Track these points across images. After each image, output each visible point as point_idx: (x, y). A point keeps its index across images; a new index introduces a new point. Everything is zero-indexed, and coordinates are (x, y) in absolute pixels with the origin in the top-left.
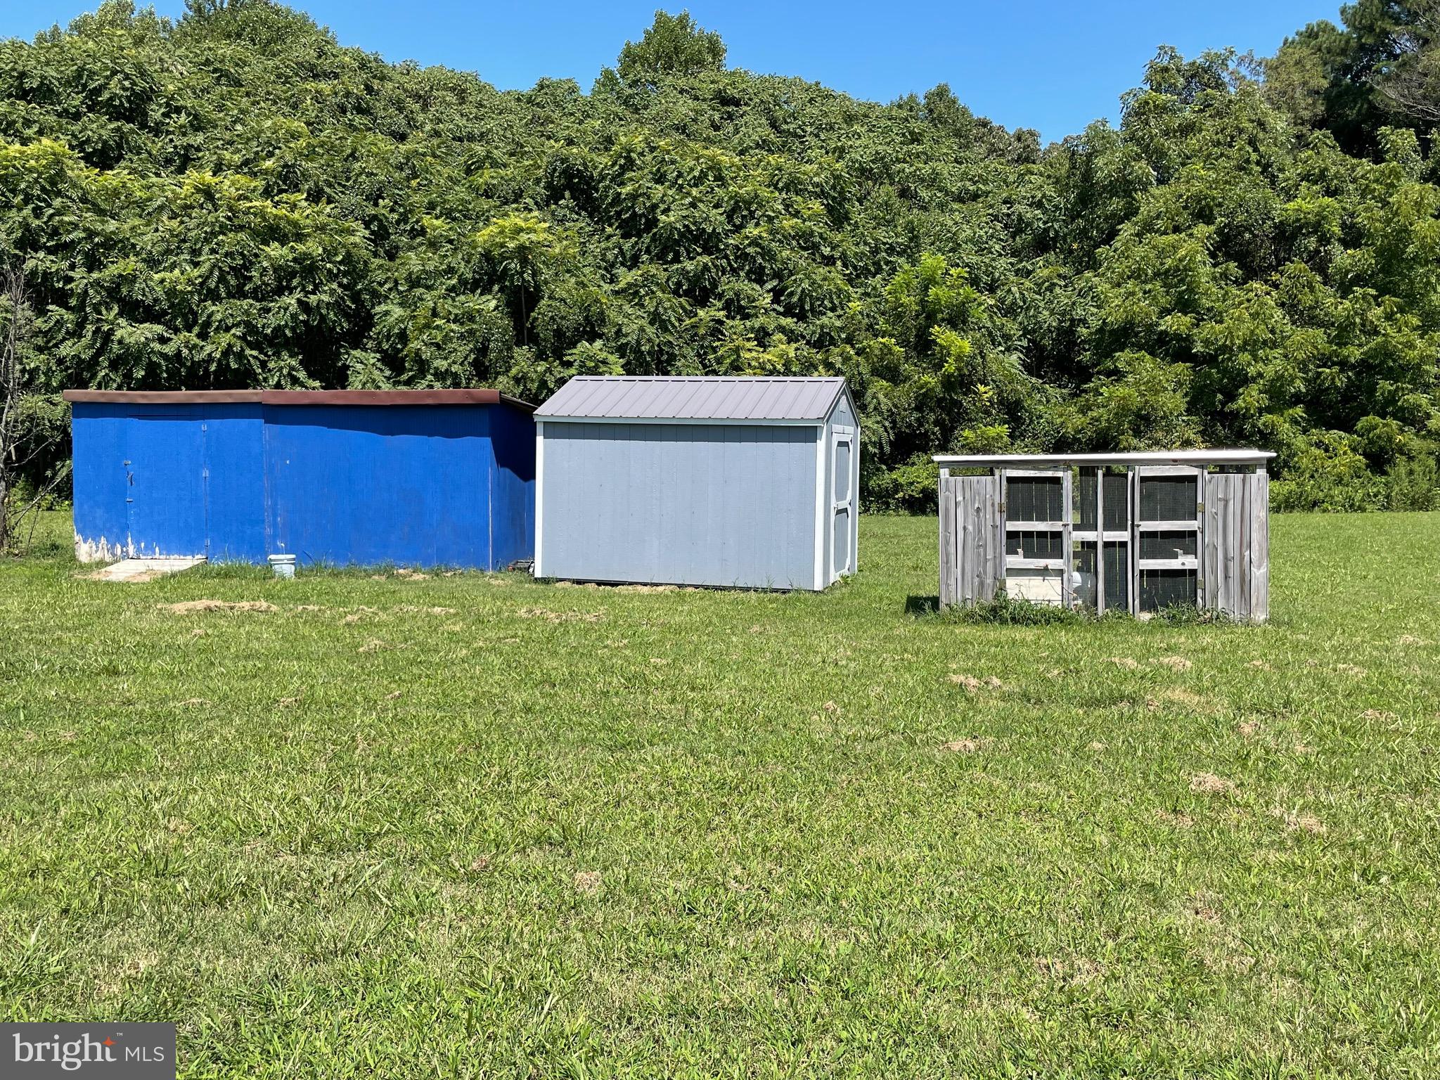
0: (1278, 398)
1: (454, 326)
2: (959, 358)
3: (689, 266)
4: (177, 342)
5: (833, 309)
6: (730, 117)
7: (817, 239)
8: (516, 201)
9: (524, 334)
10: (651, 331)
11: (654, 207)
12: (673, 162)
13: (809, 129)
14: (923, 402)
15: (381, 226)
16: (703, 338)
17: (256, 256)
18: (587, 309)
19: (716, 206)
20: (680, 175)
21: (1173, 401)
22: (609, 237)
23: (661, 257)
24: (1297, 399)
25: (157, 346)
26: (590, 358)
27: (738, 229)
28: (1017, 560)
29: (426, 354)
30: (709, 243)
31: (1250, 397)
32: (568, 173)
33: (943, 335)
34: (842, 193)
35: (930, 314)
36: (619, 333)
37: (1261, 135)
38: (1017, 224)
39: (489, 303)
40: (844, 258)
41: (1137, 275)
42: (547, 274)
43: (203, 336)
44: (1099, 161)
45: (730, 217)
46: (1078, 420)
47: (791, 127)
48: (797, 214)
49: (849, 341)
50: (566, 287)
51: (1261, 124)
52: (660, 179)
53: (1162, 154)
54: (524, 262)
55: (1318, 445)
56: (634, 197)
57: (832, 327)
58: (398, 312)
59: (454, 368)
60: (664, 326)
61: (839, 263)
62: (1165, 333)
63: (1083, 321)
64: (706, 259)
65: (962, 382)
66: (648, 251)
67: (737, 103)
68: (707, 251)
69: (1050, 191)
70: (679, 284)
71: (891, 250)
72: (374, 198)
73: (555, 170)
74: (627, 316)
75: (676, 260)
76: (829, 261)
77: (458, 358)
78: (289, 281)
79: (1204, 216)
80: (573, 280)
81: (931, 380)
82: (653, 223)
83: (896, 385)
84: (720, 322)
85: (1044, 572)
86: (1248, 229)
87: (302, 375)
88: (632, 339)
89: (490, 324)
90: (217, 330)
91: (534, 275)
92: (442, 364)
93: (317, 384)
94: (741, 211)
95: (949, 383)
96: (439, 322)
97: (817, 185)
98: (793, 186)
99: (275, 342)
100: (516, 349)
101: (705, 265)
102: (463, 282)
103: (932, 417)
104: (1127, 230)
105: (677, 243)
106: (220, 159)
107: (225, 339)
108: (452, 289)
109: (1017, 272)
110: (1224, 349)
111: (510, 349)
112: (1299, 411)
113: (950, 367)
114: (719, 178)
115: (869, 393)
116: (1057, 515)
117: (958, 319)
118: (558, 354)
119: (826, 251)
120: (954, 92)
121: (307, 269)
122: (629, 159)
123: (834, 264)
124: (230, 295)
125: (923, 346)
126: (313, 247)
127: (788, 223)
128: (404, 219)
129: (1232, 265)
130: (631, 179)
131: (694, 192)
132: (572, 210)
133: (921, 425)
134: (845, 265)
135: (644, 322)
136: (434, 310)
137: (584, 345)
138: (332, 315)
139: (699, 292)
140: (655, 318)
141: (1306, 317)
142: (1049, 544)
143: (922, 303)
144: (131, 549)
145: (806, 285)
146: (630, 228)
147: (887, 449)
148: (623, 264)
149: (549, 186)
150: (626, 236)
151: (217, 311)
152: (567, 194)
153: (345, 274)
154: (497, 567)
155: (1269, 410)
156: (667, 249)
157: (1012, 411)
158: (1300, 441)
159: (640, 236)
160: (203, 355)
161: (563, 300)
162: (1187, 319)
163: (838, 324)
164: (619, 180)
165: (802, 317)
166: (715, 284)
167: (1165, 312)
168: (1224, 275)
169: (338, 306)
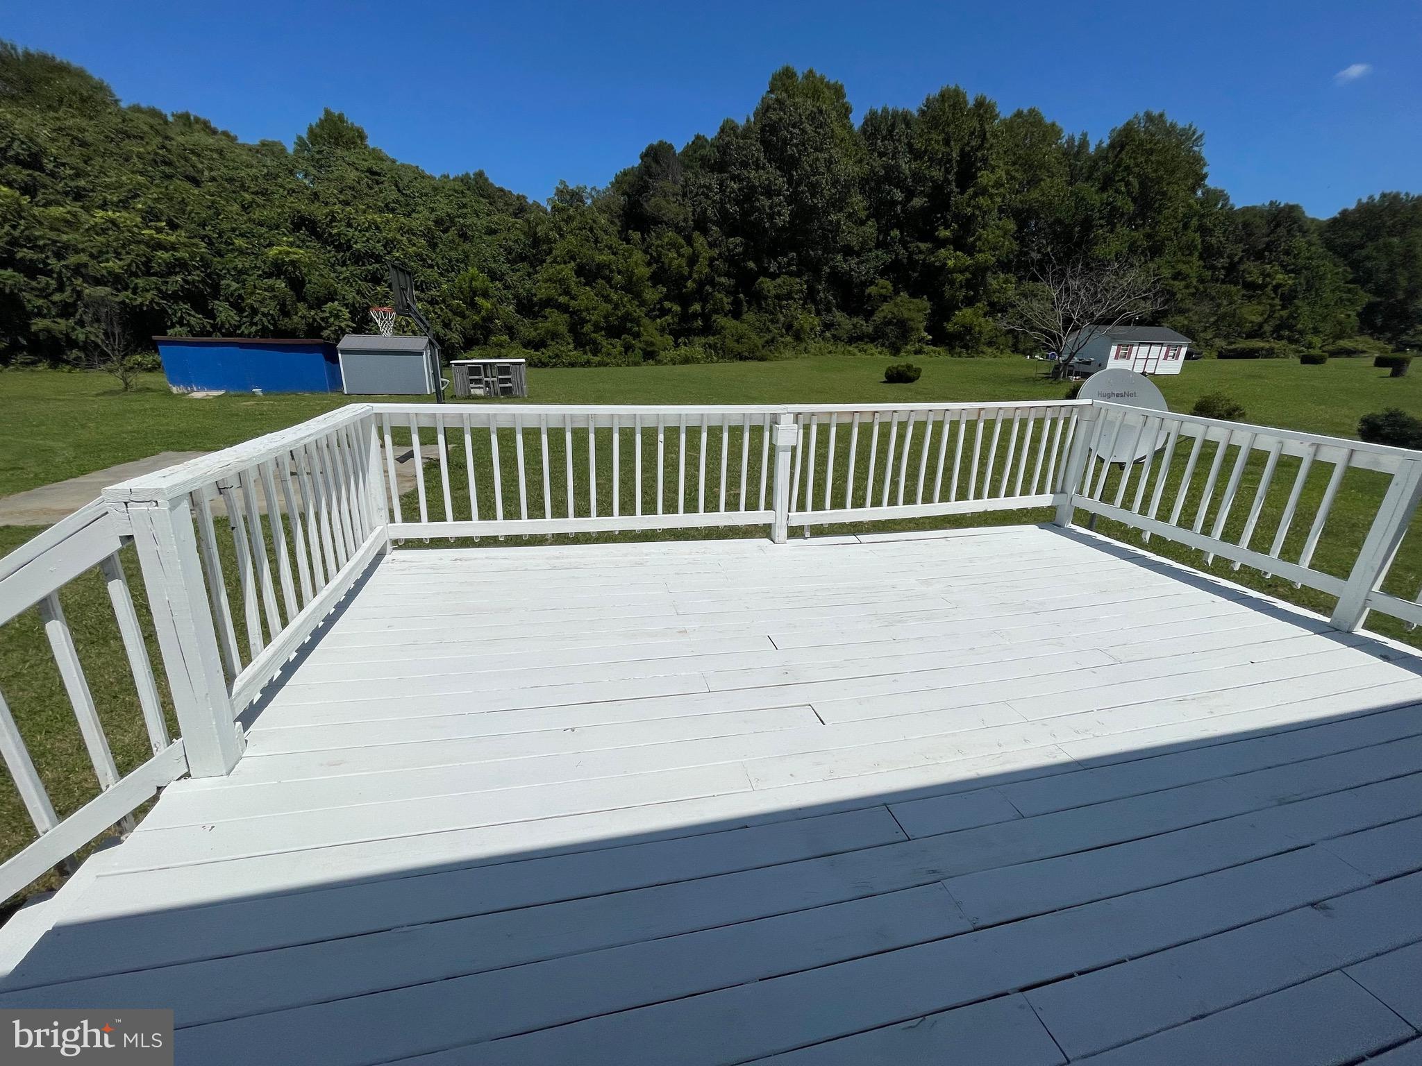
0: (597, 328)
1: (266, 293)
2: (487, 310)
3: (370, 268)
4: (122, 296)
5: (435, 288)
6: (378, 183)
7: (425, 257)
8: (276, 229)
9: (301, 297)
10: (358, 298)
11: (349, 240)
12: (354, 219)
13: (417, 195)
14: (475, 326)
15: (210, 239)
16: (381, 299)
17: (153, 257)
18: (329, 288)
19: (378, 242)
20: (359, 225)
21: (563, 329)
22: (329, 252)
23: (356, 263)
24: (602, 329)
25: (110, 297)
26: (334, 309)
27: (389, 253)
28: (472, 385)
29: (256, 305)
30: (378, 259)
31: (588, 328)
32: (302, 218)
33: (479, 300)
34: (432, 235)
35: (474, 292)
36: (344, 298)
37: (595, 226)
38: (509, 251)
39: (281, 284)
40: (438, 265)
41: (550, 280)
42: (305, 270)
43: (134, 293)
44: (539, 228)
45: (385, 246)
46: (534, 334)
47: (408, 192)
48: (414, 245)
49: (444, 301)
50: (315, 277)
51: (594, 221)
52: (349, 225)
53: (561, 229)
54: (295, 267)
55: (611, 344)
56: (339, 234)
57: (436, 296)
58: (235, 285)
59: (271, 312)
60: (364, 296)
61: (436, 268)
62: (560, 303)
63: (535, 295)
64: (377, 266)
65: (489, 319)
66: (349, 259)
67: (379, 175)
68: (377, 262)
69: (522, 237)
70: (366, 276)
71: (457, 261)
72: (203, 225)
73: (294, 216)
74: (346, 291)
75: (364, 265)
76: (431, 266)
77: (272, 308)
78: (174, 269)
79: (573, 258)
80: (317, 273)
81: (476, 318)
82: (350, 247)
83: (464, 319)
84: (388, 293)
85: (479, 388)
86: (588, 265)
87: (193, 313)
88: (351, 301)
89: (285, 294)
90: (142, 291)
91: (300, 273)
92: (265, 310)
93: (201, 316)
94: (389, 244)
95: (484, 319)
96: (258, 291)
97: (420, 231)
98: (411, 231)
99: (175, 297)
100: (298, 304)
101: (377, 269)
102: (264, 273)
103: (479, 332)
104: (549, 259)
105: (363, 258)
106: (105, 198)
107: (149, 296)
108: (260, 276)
109: (512, 270)
110: (578, 310)
111: (296, 304)
112: (603, 332)
113: (483, 313)
114: (378, 228)
115: (452, 324)
116: (480, 375)
117: (485, 295)
118: (320, 308)
119: (430, 262)
120: (487, 174)
121: (182, 265)
122: (333, 216)
123: (433, 268)
124: (143, 274)
125: (473, 305)
126: (183, 254)
127: (412, 250)
128: (220, 236)
129: (582, 278)
130: (336, 226)
131: (367, 234)
132: (307, 236)
133: (475, 335)
134: (438, 269)
135: (354, 294)
136: (254, 286)
137: (330, 304)
138: (201, 286)
139: (376, 279)
140: (359, 292)
141: (607, 299)
142: (479, 381)
143: (470, 287)
144: (195, 389)
145: (422, 278)
146: (339, 248)
147: (462, 345)
148: (338, 265)
149: (292, 223)
150: (338, 252)
151: (141, 282)
152: (304, 228)
153: (202, 266)
154: (332, 391)
155: (594, 332)
156: (358, 259)
157: (510, 331)
158: (604, 343)
159: (345, 253)
160: (138, 303)
161: (315, 284)
162: (567, 298)
163: (438, 294)
164: (329, 225)
165: (423, 291)
166: (382, 276)
167: (560, 295)
168: (580, 282)
169: (203, 281)
